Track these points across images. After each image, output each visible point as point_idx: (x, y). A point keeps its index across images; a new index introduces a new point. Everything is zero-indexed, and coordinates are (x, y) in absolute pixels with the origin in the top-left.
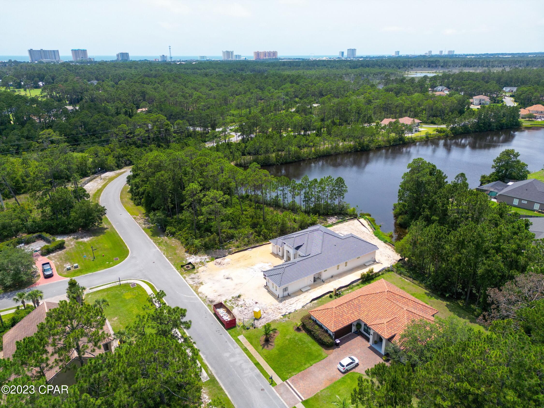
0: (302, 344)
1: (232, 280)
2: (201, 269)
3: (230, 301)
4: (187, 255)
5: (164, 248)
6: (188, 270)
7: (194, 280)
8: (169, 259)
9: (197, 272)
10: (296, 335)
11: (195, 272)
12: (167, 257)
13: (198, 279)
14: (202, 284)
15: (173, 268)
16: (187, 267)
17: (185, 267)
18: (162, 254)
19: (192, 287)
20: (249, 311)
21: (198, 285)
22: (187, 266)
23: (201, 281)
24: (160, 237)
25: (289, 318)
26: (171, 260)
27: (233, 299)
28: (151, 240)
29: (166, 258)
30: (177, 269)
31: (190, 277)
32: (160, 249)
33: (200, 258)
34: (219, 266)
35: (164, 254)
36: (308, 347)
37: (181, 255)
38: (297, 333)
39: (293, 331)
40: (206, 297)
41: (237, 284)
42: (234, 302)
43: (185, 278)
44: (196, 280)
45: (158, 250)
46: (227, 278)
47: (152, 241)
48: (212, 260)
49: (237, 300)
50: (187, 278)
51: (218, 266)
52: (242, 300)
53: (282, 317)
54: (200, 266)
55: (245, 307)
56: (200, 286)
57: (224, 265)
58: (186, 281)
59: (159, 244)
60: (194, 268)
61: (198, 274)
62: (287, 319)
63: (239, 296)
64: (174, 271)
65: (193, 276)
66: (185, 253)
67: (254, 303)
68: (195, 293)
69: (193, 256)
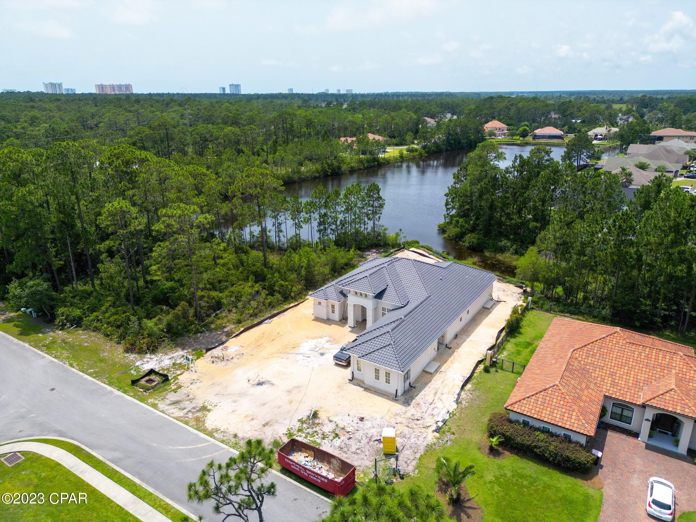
0: (532, 484)
1: (273, 384)
2: (184, 378)
3: (299, 430)
4: (132, 357)
5: (65, 354)
6: (153, 388)
7: (182, 405)
8: (90, 375)
9: (180, 387)
10: (500, 467)
11: (173, 387)
12: (83, 372)
13: (191, 400)
14: (209, 411)
15: (111, 392)
16: (147, 381)
17: (143, 382)
18: (67, 366)
19: (186, 423)
20: (360, 442)
21: (199, 414)
22: (147, 378)
23: (199, 403)
24: (43, 333)
25: (454, 434)
26: (97, 375)
27: (305, 425)
28: (21, 343)
29: (81, 374)
30: (125, 392)
31: (168, 402)
32: (55, 357)
33: (167, 357)
34: (223, 363)
35: (71, 365)
36: (547, 487)
37: (117, 360)
38: (497, 461)
39: (486, 458)
40: (235, 436)
41: (289, 392)
42: (310, 431)
43: (155, 406)
44: (188, 405)
45: (52, 361)
46: (260, 384)
47: (27, 345)
48: (199, 356)
49: (314, 424)
50: (161, 406)
51: (220, 365)
52: (327, 421)
53: (437, 435)
54: (179, 372)
55: (348, 436)
56: (205, 416)
57: (235, 360)
58: (163, 412)
59: (48, 348)
60: (165, 378)
61: (183, 391)
62: (449, 436)
63: (315, 415)
64: (118, 396)
65: (172, 397)
66: (126, 355)
67: (356, 420)
68: (202, 435)
69: (148, 356)
